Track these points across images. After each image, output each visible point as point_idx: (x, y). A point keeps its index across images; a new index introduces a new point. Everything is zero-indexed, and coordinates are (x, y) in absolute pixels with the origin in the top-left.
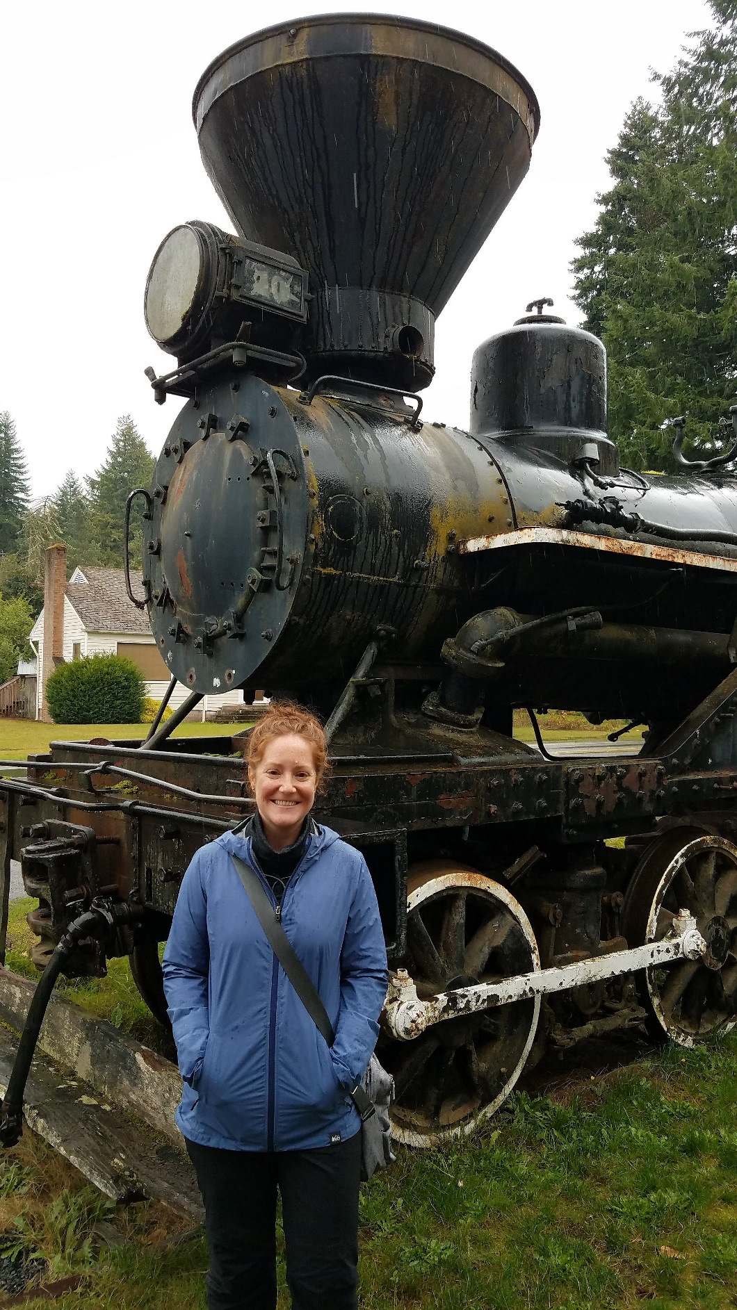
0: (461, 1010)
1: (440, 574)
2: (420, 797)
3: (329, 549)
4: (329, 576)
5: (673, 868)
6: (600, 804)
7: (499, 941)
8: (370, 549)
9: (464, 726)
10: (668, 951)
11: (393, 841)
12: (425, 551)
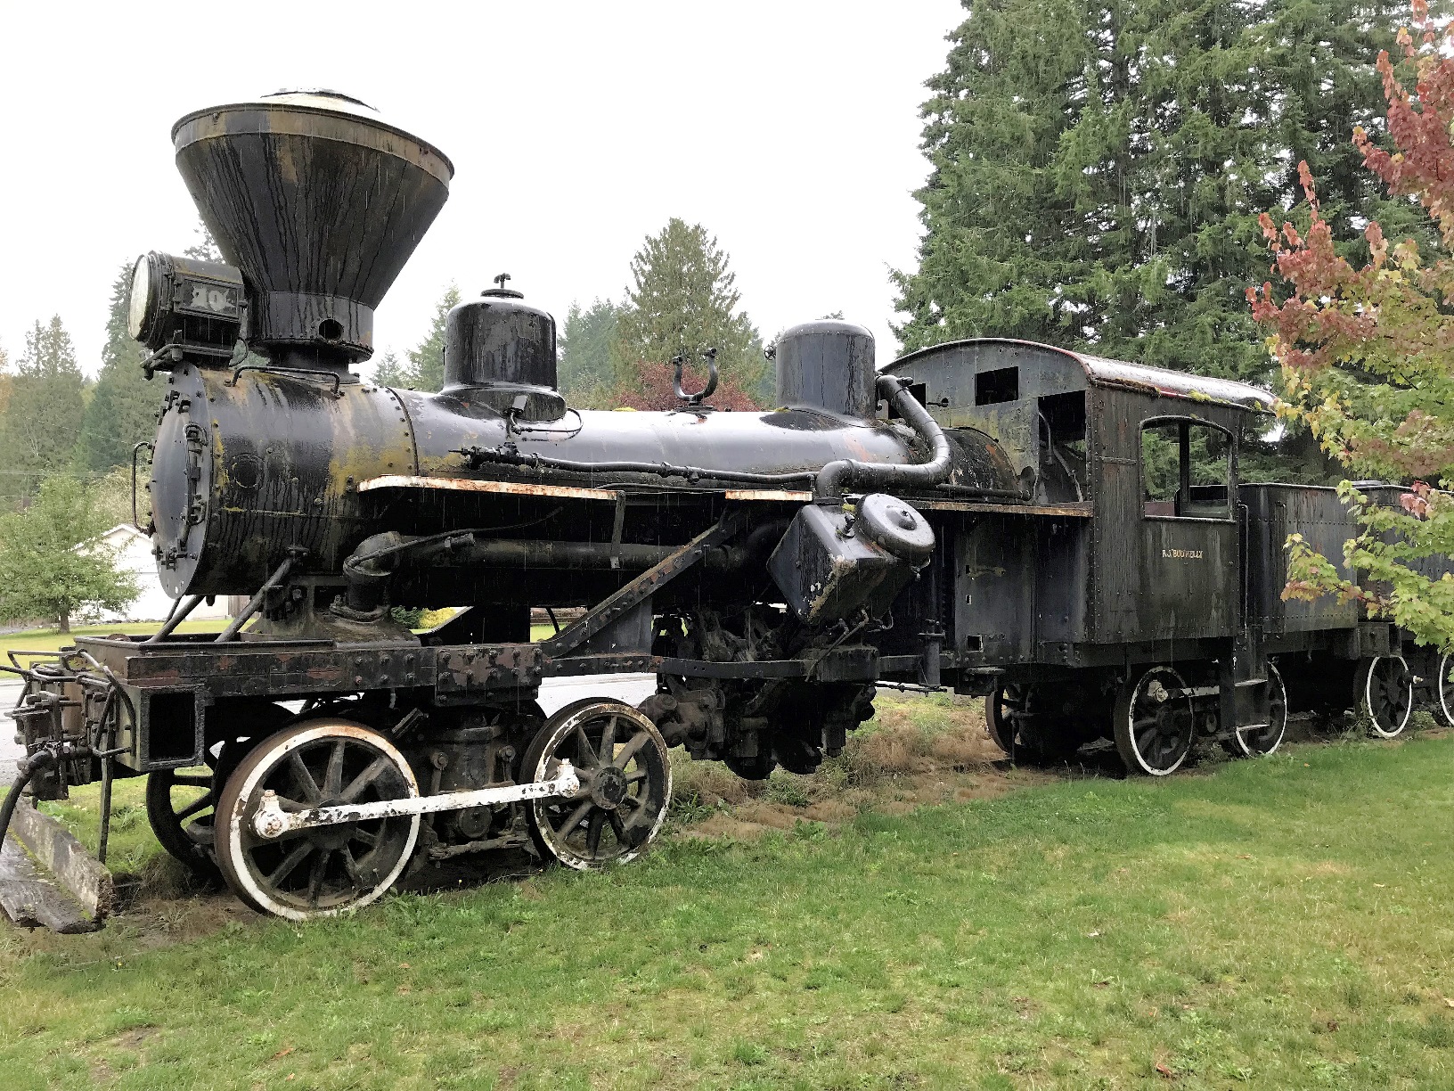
0: (322, 821)
1: (340, 508)
2: (289, 670)
3: (233, 494)
4: (234, 514)
5: (565, 728)
6: (470, 678)
7: (373, 777)
8: (271, 492)
9: (362, 620)
10: (541, 789)
11: (192, 692)
12: (324, 491)
